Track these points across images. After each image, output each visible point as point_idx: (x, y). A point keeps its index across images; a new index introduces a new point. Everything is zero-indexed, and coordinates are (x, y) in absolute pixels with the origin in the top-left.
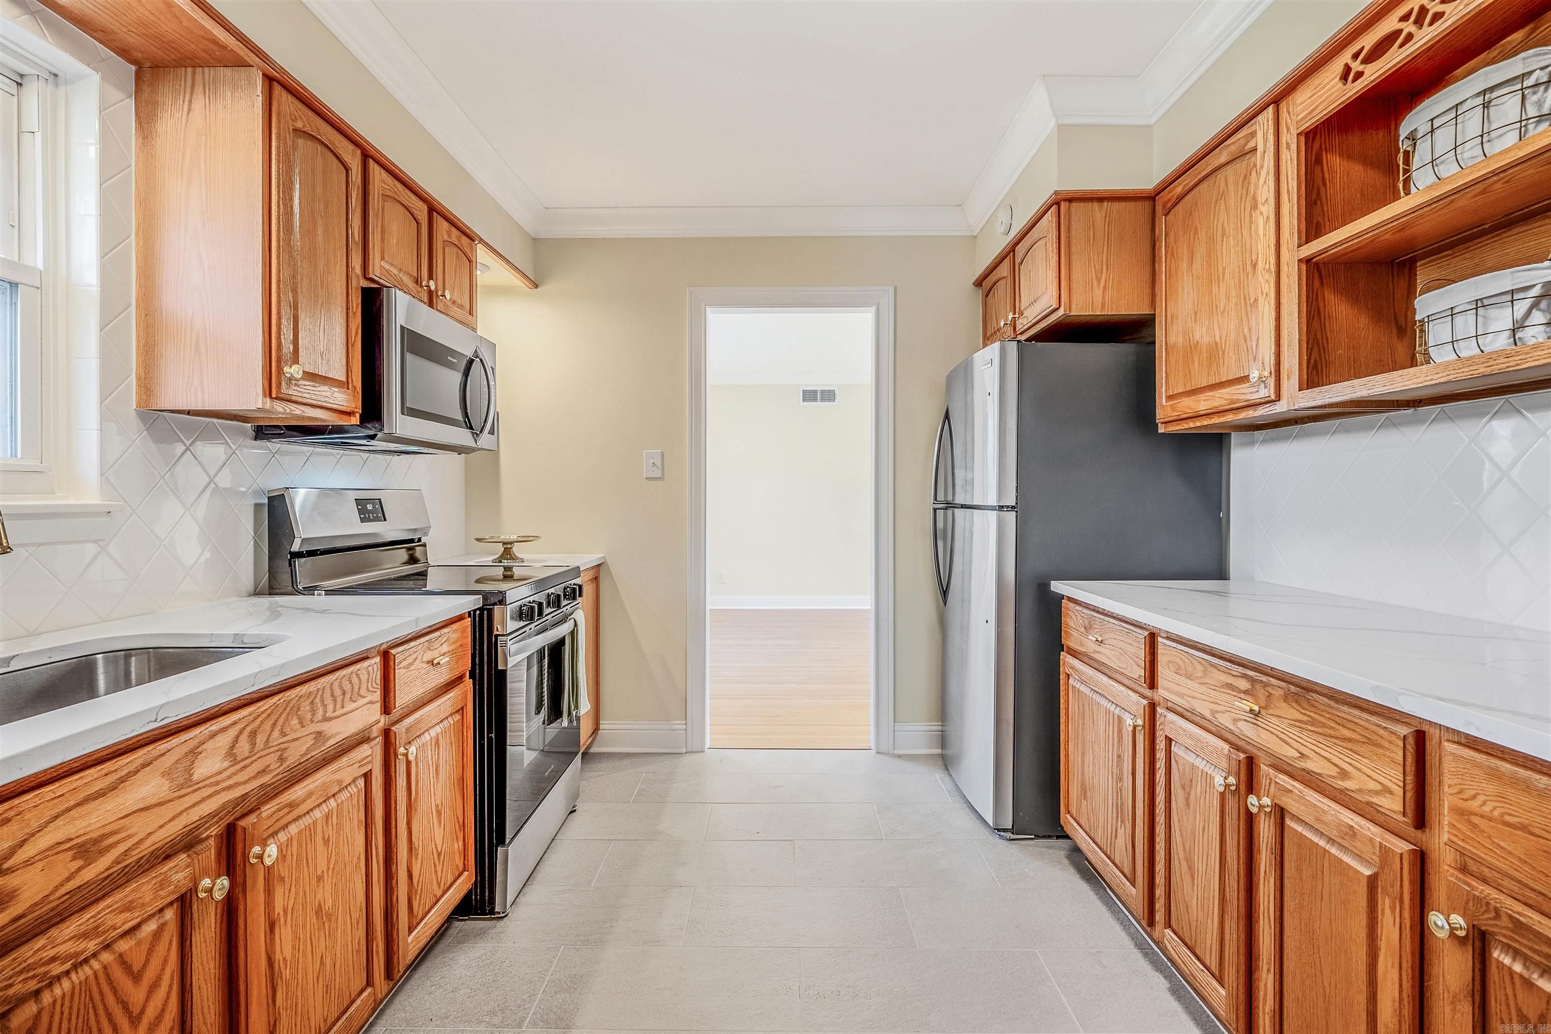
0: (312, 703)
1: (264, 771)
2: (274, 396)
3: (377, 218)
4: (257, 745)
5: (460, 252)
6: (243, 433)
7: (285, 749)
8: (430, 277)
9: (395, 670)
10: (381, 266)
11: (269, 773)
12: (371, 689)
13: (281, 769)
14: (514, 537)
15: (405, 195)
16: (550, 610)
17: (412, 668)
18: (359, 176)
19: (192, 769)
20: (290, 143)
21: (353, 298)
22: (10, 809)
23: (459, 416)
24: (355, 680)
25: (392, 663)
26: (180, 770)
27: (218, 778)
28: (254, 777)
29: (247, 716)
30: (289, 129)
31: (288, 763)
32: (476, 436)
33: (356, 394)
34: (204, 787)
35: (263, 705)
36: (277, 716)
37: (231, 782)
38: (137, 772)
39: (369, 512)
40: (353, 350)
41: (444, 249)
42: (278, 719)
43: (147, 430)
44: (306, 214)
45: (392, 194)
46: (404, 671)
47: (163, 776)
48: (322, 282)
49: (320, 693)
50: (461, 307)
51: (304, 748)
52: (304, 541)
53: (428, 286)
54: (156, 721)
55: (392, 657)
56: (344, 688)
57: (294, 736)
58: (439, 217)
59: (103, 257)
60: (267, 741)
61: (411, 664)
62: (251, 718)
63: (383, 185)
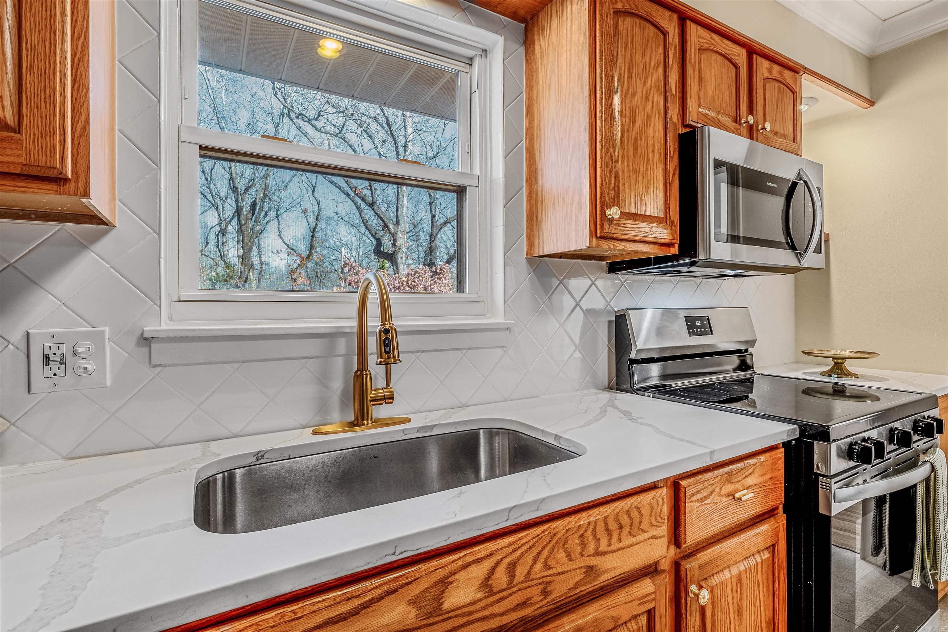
0: (582, 536)
1: (524, 603)
2: (598, 235)
3: (694, 71)
4: (516, 577)
5: (782, 86)
6: (600, 268)
7: (550, 582)
8: (751, 111)
9: (685, 503)
10: (699, 112)
11: (530, 606)
12: (654, 523)
13: (544, 602)
14: (847, 353)
15: (722, 44)
16: (892, 447)
17: (707, 501)
18: (676, 37)
19: (442, 598)
20: (611, 23)
21: (671, 144)
22: (250, 626)
23: (782, 238)
24: (635, 514)
25: (682, 496)
26: (428, 598)
27: (472, 608)
28: (513, 610)
29: (505, 547)
30: (610, 11)
31: (553, 597)
32: (799, 256)
33: (673, 227)
34: (455, 616)
35: (525, 536)
36: (540, 549)
37: (486, 613)
38: (380, 598)
39: (697, 327)
40: (671, 189)
41: (764, 86)
42: (541, 551)
43: (533, 271)
44: (626, 79)
45: (709, 47)
46: (697, 505)
47: (409, 604)
48: (641, 134)
49: (591, 527)
50: (784, 136)
51: (572, 583)
52: (639, 351)
53: (747, 122)
54: (394, 554)
55: (682, 490)
56: (622, 521)
57: (561, 570)
58: (758, 58)
59: (506, 158)
60: (529, 573)
61: (706, 498)
62: (510, 550)
63: (700, 40)
